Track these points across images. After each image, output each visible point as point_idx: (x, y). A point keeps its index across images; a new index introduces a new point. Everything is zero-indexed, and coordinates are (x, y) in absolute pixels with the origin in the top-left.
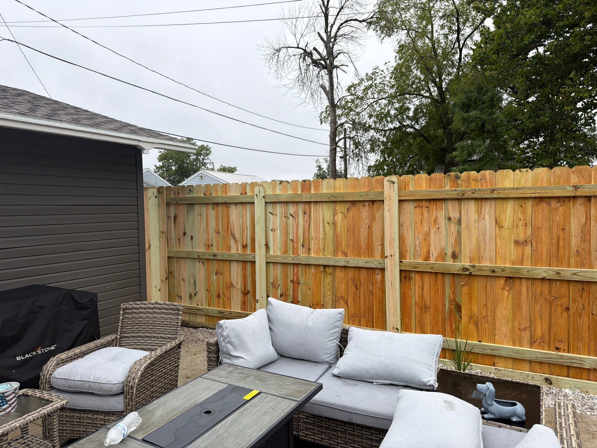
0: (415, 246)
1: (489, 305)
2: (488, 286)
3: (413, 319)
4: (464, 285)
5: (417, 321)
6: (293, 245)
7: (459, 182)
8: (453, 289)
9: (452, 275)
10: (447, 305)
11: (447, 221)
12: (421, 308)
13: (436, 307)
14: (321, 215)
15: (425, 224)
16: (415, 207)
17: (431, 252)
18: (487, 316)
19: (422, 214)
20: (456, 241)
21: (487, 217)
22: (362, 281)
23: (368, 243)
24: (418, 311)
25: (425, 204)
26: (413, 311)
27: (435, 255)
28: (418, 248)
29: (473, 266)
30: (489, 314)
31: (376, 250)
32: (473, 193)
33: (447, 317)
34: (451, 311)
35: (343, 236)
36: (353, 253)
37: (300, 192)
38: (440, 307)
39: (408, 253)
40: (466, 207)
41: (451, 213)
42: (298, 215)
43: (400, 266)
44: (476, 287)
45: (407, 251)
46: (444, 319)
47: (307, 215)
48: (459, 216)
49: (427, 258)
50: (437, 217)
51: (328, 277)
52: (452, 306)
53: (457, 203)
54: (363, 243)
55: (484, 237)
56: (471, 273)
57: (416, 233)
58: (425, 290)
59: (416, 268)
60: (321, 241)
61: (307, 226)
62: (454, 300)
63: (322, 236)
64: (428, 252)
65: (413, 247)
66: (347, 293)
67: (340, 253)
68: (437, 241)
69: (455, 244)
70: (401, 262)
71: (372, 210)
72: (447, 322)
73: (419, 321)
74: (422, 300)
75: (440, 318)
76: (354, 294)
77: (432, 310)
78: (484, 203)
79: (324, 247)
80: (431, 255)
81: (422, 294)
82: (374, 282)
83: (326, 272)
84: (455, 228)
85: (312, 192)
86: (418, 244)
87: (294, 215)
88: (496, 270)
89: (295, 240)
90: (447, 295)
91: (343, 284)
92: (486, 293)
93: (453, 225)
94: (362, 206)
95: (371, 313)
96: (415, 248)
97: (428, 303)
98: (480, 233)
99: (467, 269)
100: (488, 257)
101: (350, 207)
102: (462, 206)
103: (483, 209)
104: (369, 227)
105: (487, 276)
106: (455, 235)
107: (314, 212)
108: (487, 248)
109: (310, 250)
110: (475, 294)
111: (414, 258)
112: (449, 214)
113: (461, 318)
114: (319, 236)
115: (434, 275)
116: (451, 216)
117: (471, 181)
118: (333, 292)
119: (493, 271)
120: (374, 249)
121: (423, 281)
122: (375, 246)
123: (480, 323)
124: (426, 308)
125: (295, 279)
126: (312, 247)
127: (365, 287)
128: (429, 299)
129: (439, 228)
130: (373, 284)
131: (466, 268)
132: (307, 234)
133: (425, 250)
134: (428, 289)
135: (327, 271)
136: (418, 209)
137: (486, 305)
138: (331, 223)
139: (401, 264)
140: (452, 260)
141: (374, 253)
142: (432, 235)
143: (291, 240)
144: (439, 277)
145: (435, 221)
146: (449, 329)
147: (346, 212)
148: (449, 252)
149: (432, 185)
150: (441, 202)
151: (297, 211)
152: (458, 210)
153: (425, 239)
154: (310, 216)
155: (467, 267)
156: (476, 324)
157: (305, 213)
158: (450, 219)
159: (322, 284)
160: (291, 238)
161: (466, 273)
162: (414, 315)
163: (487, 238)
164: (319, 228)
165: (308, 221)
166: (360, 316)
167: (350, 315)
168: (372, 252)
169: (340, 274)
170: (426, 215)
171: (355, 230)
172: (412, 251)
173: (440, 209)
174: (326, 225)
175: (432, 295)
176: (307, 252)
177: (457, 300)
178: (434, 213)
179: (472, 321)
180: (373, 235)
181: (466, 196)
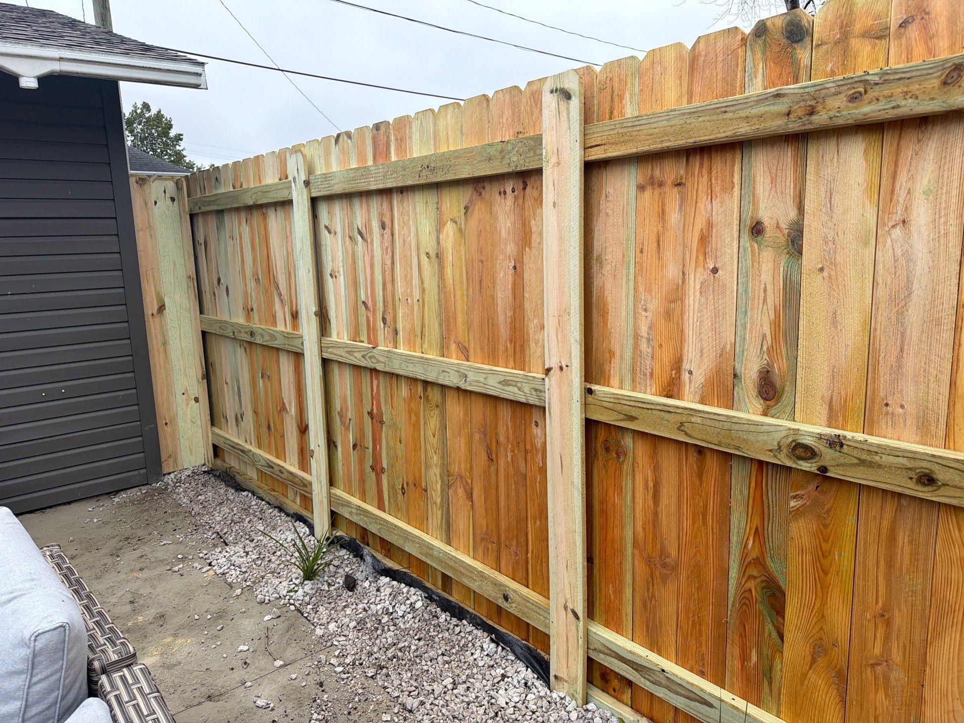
0: (637, 336)
1: (899, 619)
2: (903, 539)
3: (628, 592)
4: (798, 513)
5: (638, 602)
6: (367, 316)
7: (803, 55)
8: (756, 521)
9: (755, 467)
10: (734, 574)
11: (746, 237)
12: (649, 561)
13: (697, 571)
14: (413, 229)
15: (669, 253)
16: (641, 188)
17: (686, 366)
18: (885, 659)
19: (662, 215)
20: (775, 324)
21: (921, 214)
22: (502, 439)
23: (514, 319)
24: (642, 569)
25: (670, 171)
26: (628, 566)
27: (699, 377)
28: (644, 346)
29: (837, 443)
30: (896, 656)
31: (532, 345)
32: (853, 98)
33: (732, 617)
34: (745, 599)
35: (458, 293)
36: (482, 349)
37: (370, 162)
38: (710, 574)
39: (616, 362)
40: (828, 171)
41: (762, 205)
42: (371, 233)
43: (586, 405)
44: (848, 530)
45: (612, 354)
46: (720, 625)
47: (388, 231)
48: (793, 214)
49: (671, 389)
50: (710, 225)
51: (432, 413)
52: (751, 585)
53: (787, 156)
54: (501, 318)
55: (901, 315)
56: (824, 469)
57: (641, 289)
58: (664, 500)
59: (632, 418)
60: (416, 307)
61: (389, 263)
62: (759, 562)
63: (417, 295)
64: (677, 364)
65: (631, 341)
66: (471, 467)
67: (453, 347)
68: (707, 323)
69: (775, 338)
70: (590, 391)
71: (523, 209)
72: (733, 637)
73: (645, 607)
74: (655, 537)
75: (708, 616)
76: (485, 472)
77: (683, 577)
78: (909, 144)
79: (423, 326)
80: (685, 376)
81: (656, 514)
82: (528, 447)
83: (427, 399)
84: (776, 267)
85: (394, 158)
86: (644, 330)
87: (364, 231)
88: (941, 475)
89: (370, 304)
90: (734, 538)
91: (463, 441)
92: (890, 565)
93: (767, 256)
94: (497, 195)
95: (522, 540)
96: (636, 346)
97: (673, 553)
98: (881, 292)
99: (808, 452)
100: (911, 408)
101: (471, 201)
102: (811, 169)
103: (902, 177)
104: (515, 268)
105: (900, 495)
106: (774, 298)
107: (399, 220)
108: (910, 364)
109: (396, 332)
110: (843, 558)
111: (633, 380)
112: (756, 209)
113: (781, 636)
114: (411, 295)
115: (693, 456)
116: (766, 216)
117: (855, 42)
118: (443, 458)
119: (928, 479)
120: (528, 340)
121: (656, 469)
122: (531, 332)
123: (853, 683)
124: (664, 565)
125: (375, 411)
126: (400, 327)
127: (509, 459)
128: (674, 534)
129: (715, 270)
130: (526, 452)
131: (806, 448)
132: (389, 286)
133: (666, 357)
134: (674, 500)
135: (430, 397)
136: (648, 193)
137: (884, 617)
138: (433, 254)
139: (590, 399)
140: (759, 405)
141: (527, 352)
142: (693, 299)
143: (364, 303)
144: (712, 465)
145: (704, 240)
146: (737, 664)
147: (463, 217)
148: (750, 370)
149: (697, 89)
150: (729, 156)
151: (369, 221)
152: (790, 190)
153: (668, 315)
154: (393, 235)
155: (808, 441)
156: (841, 679)
157: (383, 227)
158: (757, 230)
159: (422, 432)
160: (363, 299)
161: (805, 466)
162: (628, 579)
163: (915, 316)
164: (411, 269)
165: (389, 250)
166: (499, 544)
167: (478, 531)
168: (523, 348)
169: (455, 409)
170: (674, 217)
171: (484, 278)
172: (628, 354)
173: (724, 190)
174: (424, 259)
175: (686, 524)
176: (391, 337)
177: (769, 563)
178: (704, 204)
179: (821, 662)
180: (527, 295)
181: (821, 119)
